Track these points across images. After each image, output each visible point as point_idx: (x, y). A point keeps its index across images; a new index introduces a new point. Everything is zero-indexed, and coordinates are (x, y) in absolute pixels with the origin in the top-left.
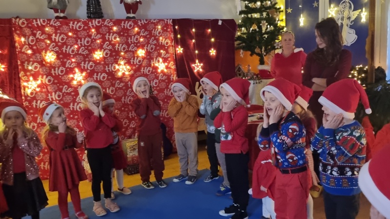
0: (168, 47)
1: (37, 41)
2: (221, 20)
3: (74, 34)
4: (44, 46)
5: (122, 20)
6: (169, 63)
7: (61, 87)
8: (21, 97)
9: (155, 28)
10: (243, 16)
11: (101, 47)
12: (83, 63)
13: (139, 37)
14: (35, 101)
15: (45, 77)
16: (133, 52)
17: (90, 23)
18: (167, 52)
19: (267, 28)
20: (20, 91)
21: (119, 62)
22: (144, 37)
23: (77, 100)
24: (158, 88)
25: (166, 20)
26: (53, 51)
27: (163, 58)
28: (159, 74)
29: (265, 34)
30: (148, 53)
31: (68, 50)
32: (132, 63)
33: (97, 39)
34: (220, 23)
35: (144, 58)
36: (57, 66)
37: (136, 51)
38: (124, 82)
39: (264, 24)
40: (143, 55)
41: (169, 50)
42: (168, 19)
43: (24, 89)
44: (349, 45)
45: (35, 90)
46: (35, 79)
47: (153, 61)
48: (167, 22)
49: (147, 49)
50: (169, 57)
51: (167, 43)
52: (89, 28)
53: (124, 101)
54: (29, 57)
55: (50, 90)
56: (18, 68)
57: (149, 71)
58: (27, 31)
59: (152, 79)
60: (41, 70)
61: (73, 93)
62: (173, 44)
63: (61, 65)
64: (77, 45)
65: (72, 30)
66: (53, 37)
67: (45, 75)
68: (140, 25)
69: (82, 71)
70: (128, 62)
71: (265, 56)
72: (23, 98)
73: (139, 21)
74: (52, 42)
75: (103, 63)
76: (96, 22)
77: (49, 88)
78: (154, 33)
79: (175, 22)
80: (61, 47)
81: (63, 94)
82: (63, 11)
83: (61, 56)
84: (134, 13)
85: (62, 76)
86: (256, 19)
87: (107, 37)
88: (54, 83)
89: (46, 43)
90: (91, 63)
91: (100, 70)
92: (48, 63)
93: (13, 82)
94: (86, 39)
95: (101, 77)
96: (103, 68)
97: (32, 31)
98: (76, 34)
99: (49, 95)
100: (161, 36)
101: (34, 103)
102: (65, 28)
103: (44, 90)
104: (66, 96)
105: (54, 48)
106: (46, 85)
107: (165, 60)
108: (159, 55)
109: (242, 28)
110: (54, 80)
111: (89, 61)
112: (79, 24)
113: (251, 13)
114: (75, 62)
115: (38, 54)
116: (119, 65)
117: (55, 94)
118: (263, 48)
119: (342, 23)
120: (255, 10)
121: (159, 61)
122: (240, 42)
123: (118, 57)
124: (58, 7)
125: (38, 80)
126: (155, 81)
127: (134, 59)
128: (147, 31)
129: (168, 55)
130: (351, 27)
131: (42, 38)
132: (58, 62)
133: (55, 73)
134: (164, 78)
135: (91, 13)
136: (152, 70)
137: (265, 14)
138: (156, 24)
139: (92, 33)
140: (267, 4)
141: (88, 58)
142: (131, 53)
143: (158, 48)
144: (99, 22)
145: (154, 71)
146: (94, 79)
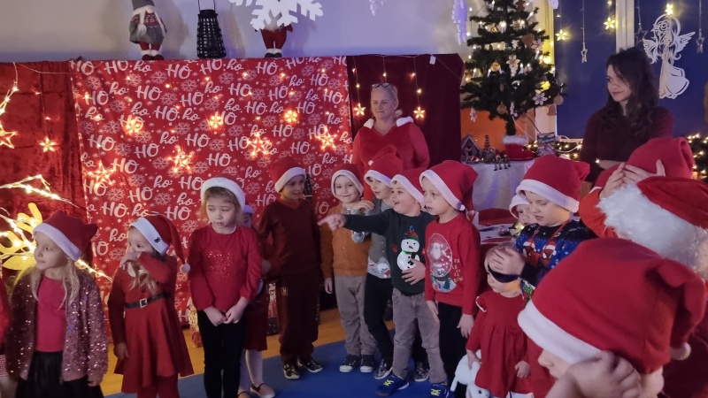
0: (339, 106)
1: (111, 100)
2: (434, 55)
3: (173, 86)
4: (124, 107)
5: (259, 60)
6: (340, 134)
7: (151, 178)
8: (83, 196)
9: (315, 73)
10: (475, 47)
11: (221, 109)
12: (189, 135)
13: (287, 89)
14: (106, 204)
15: (123, 160)
16: (276, 114)
17: (202, 66)
18: (337, 115)
19: (519, 69)
20: (81, 185)
21: (251, 134)
22: (296, 88)
23: (178, 202)
24: (321, 179)
25: (335, 58)
26: (138, 115)
27: (329, 125)
28: (324, 153)
29: (515, 79)
30: (303, 117)
31: (163, 113)
32: (275, 135)
33: (214, 95)
34: (433, 61)
35: (296, 126)
36: (146, 141)
37: (282, 113)
38: (262, 169)
39: (514, 62)
40: (294, 120)
41: (340, 110)
42: (338, 57)
43: (88, 183)
44: (674, 97)
45: (106, 184)
46: (107, 165)
47: (312, 131)
48: (337, 61)
49: (301, 110)
50: (340, 124)
51: (337, 99)
52: (201, 76)
53: (261, 203)
54: (96, 126)
55: (132, 184)
56: (78, 146)
57: (305, 149)
58: (95, 82)
59: (311, 162)
60: (117, 149)
61: (171, 190)
62: (347, 99)
63: (152, 139)
64: (180, 104)
65: (170, 79)
66: (139, 91)
67: (124, 157)
68: (290, 68)
69: (187, 149)
70: (268, 134)
71: (516, 118)
72: (86, 197)
73: (288, 61)
74: (136, 100)
75: (223, 135)
76: (212, 65)
77: (130, 180)
78: (314, 82)
79: (351, 60)
80: (151, 109)
81: (154, 191)
82: (156, 47)
83: (152, 124)
84: (279, 47)
85: (153, 159)
86: (498, 52)
87: (231, 89)
88: (138, 172)
89: (126, 102)
90: (203, 135)
91: (219, 148)
92: (128, 136)
93: (70, 172)
94: (196, 94)
95: (219, 160)
96: (223, 145)
97: (103, 82)
98: (179, 86)
99: (131, 192)
100: (326, 86)
101: (105, 207)
102: (159, 76)
103: (121, 184)
104: (160, 195)
105: (139, 110)
106: (126, 175)
107: (333, 129)
108: (324, 120)
109: (473, 68)
110: (139, 167)
111: (200, 133)
112: (183, 69)
113: (489, 43)
114: (175, 135)
115: (112, 122)
116: (252, 138)
117: (141, 190)
118: (512, 104)
119: (659, 58)
120: (496, 37)
121: (322, 131)
122: (470, 94)
123: (250, 125)
124: (149, 40)
125: (112, 167)
126: (315, 166)
127: (278, 129)
128: (302, 77)
129: (338, 120)
130: (677, 64)
131: (120, 94)
132: (147, 136)
133: (141, 155)
134: (332, 160)
135: (204, 49)
136: (310, 147)
137: (515, 43)
138: (317, 66)
139: (206, 84)
140: (518, 25)
141: (199, 127)
142: (273, 117)
143: (321, 107)
144: (217, 64)
145: (313, 148)
146: (208, 165)
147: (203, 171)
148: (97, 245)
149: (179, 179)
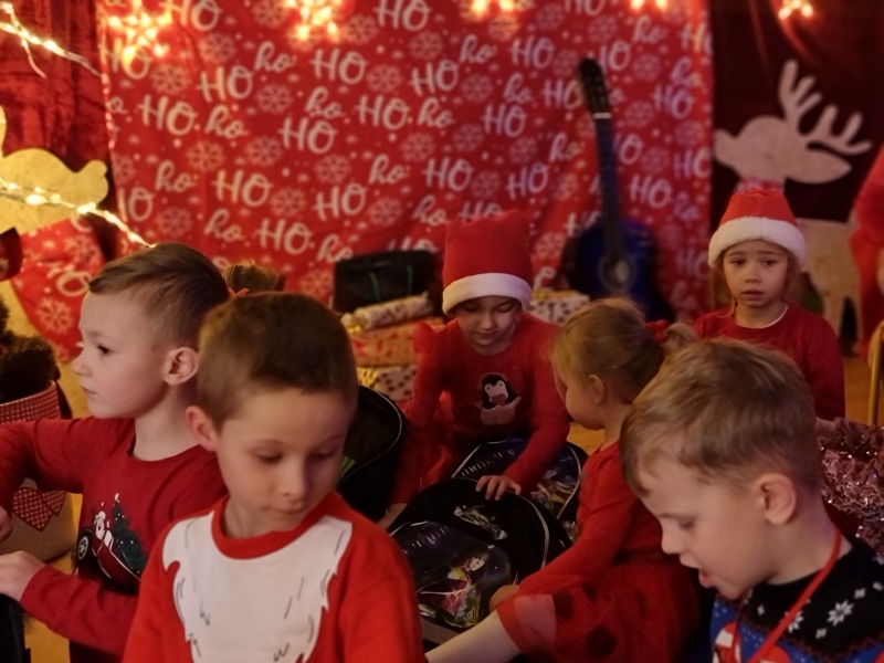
7: (249, 45)
14: (148, 99)
20: (95, 49)
23: (307, 108)
28: (637, 17)
38: (496, 43)
43: (110, 46)
45: (149, 52)
46: (153, 5)
53: (493, 126)
55: (207, 57)
57: (596, 2)
59: (607, 37)
61: (294, 78)
77: (203, 46)
81: (256, 78)
88: (221, 28)
93: (68, 15)
95: (404, 14)
99: (204, 76)
101: (145, 108)
103: (184, 55)
104: (269, 89)
106: (193, 35)
110: (222, 17)
117: (227, 73)
125: (161, 11)
126: (616, 48)
134: (655, 35)
145: (616, 1)
146: (377, 25)
147: (365, 39)
148: (127, 196)
149: (311, 55)
